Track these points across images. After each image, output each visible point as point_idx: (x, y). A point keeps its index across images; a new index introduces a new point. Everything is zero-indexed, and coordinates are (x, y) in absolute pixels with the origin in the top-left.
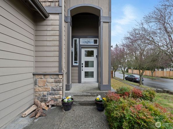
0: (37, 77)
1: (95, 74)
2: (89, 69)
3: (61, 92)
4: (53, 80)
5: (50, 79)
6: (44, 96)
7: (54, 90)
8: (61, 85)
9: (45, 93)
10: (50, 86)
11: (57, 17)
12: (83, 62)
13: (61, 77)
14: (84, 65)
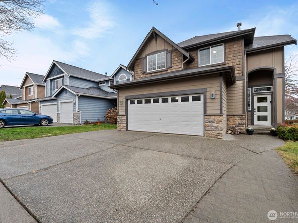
0: (229, 117)
1: (269, 118)
2: (262, 114)
3: (244, 126)
4: (239, 118)
5: (237, 118)
6: (233, 127)
7: (240, 124)
8: (244, 121)
9: (234, 126)
10: (237, 122)
11: (241, 82)
12: (256, 107)
13: (244, 117)
14: (257, 110)
